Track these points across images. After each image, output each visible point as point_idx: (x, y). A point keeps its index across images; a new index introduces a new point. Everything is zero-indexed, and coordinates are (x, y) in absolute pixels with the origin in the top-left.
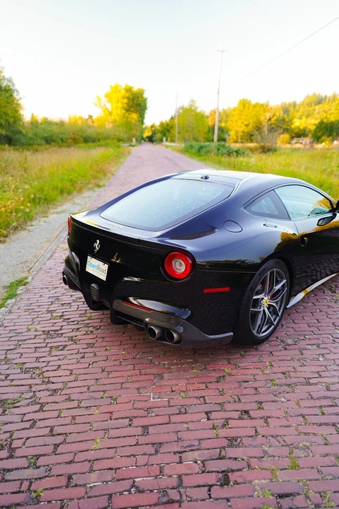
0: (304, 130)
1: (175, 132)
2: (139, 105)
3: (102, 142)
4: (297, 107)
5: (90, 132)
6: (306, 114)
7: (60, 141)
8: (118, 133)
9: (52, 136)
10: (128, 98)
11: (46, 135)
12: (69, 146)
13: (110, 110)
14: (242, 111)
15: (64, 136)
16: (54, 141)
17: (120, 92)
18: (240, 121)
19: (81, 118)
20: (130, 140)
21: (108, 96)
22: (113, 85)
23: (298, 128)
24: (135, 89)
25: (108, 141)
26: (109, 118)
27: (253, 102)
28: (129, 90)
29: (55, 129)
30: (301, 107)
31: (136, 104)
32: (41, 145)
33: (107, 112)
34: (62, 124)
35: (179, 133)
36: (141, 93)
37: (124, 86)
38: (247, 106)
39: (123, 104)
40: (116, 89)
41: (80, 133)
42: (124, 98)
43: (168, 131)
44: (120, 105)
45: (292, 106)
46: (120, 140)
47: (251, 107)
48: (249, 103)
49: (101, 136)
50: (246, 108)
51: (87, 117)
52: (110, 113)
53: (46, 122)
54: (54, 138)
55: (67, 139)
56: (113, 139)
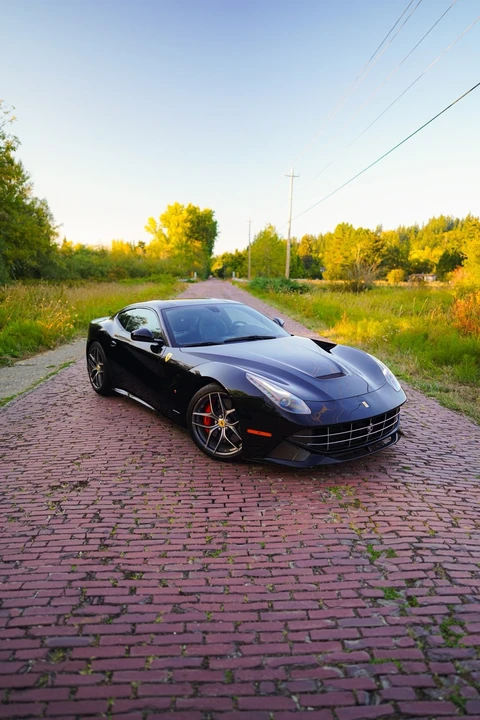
0: (426, 263)
1: (248, 265)
2: (205, 230)
3: (153, 277)
4: (419, 235)
5: (138, 264)
6: (431, 243)
7: (100, 275)
8: (174, 266)
9: (90, 268)
10: (192, 222)
11: (82, 267)
12: (110, 281)
13: (167, 236)
14: (342, 240)
15: (105, 269)
16: (91, 275)
17: (181, 213)
18: (338, 252)
19: (129, 245)
20: (189, 274)
21: (165, 220)
22: (172, 204)
23: (417, 260)
24: (202, 210)
25: (161, 276)
26: (165, 246)
27: (356, 227)
28: (192, 211)
29: (95, 260)
30: (425, 234)
31: (203, 228)
32: (76, 279)
33: (163, 238)
34: (103, 253)
35: (253, 266)
36: (208, 216)
37: (186, 207)
38: (348, 233)
39: (184, 228)
40: (176, 210)
41: (126, 266)
42: (185, 221)
43: (240, 264)
44: (180, 230)
45: (413, 232)
46: (176, 274)
47: (353, 234)
48: (350, 229)
49: (152, 270)
50: (347, 236)
51: (137, 244)
52: (168, 241)
53: (83, 251)
54: (92, 271)
55: (108, 272)
56: (167, 273)
